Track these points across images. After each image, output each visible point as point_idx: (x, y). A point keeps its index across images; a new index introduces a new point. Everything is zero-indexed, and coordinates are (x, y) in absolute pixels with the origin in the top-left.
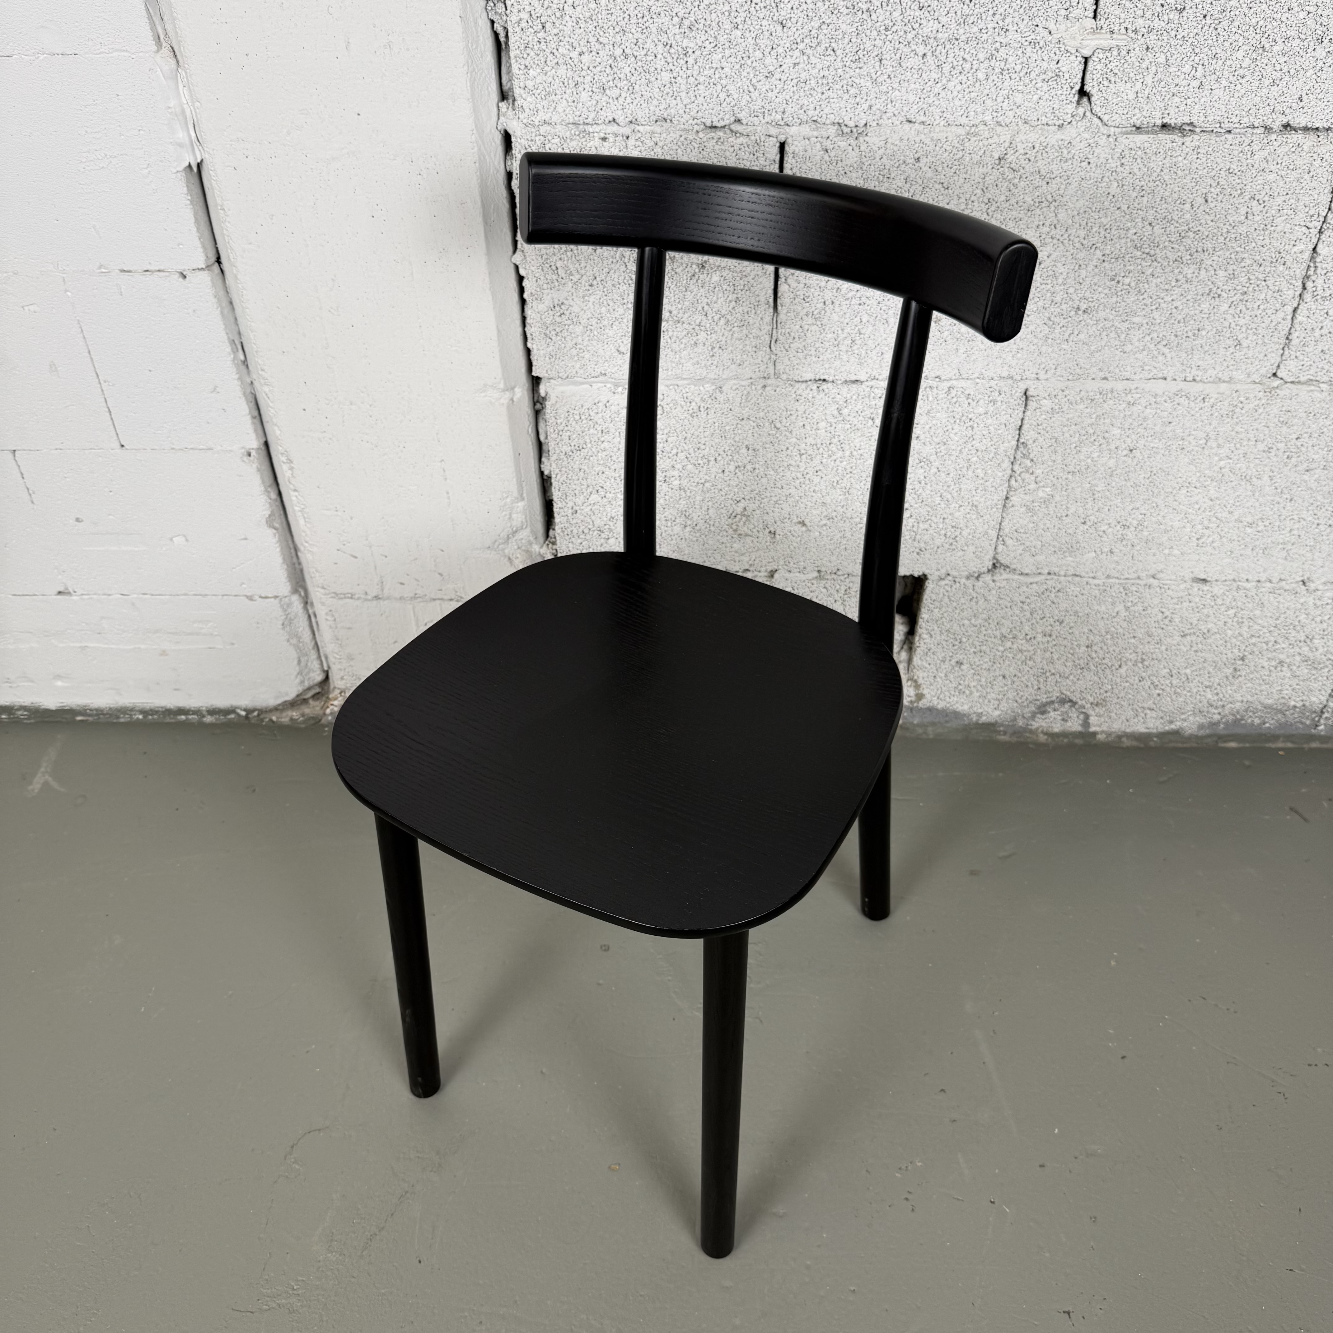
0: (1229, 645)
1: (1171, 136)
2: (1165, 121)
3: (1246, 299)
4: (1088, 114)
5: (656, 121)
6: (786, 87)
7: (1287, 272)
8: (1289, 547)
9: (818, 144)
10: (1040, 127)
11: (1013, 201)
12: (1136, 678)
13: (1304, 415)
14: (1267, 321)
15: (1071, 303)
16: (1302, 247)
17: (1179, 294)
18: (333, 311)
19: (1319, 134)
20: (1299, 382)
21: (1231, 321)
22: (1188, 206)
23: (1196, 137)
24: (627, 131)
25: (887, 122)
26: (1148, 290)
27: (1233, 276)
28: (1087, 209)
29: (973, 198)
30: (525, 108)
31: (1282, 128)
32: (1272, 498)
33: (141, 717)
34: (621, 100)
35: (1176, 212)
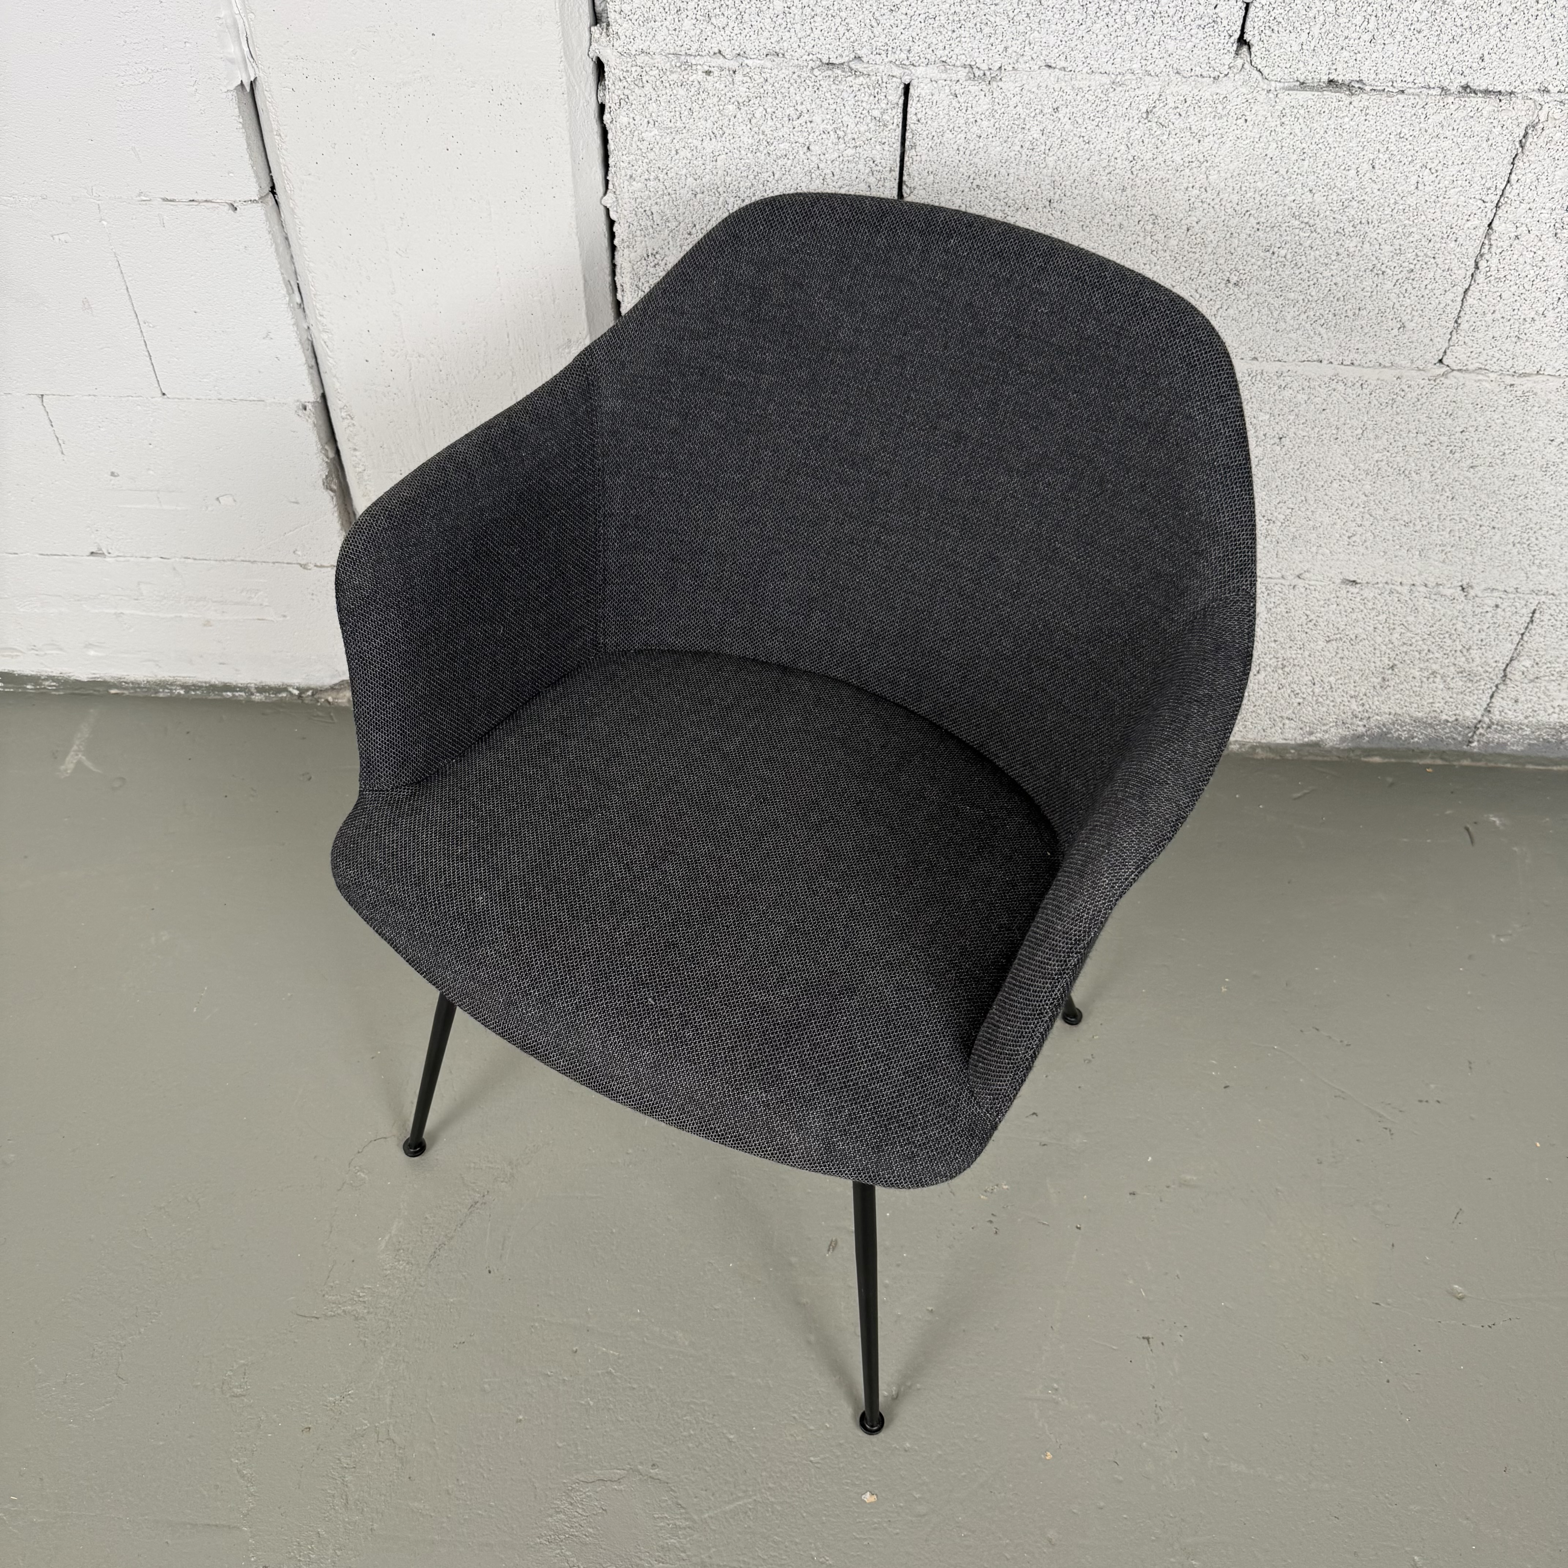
0: (1377, 652)
1: (1337, 94)
2: (1331, 78)
3: (1412, 277)
4: (1247, 66)
5: (767, 55)
6: (912, 23)
7: (1458, 249)
8: (1449, 549)
9: (947, 87)
10: (1193, 78)
11: (1160, 159)
12: (1276, 685)
13: (1471, 406)
14: (1434, 302)
15: (1220, 274)
16: (1477, 222)
17: (1340, 269)
18: (400, 252)
19: (1501, 97)
20: (1467, 370)
21: (1395, 301)
22: (1353, 172)
23: (1365, 96)
24: (734, 65)
25: (1024, 66)
26: (1305, 264)
27: (1400, 252)
28: (1242, 172)
29: (1117, 155)
30: (620, 34)
31: (1461, 89)
32: (1432, 496)
33: (182, 692)
34: (728, 30)
35: (1340, 179)
